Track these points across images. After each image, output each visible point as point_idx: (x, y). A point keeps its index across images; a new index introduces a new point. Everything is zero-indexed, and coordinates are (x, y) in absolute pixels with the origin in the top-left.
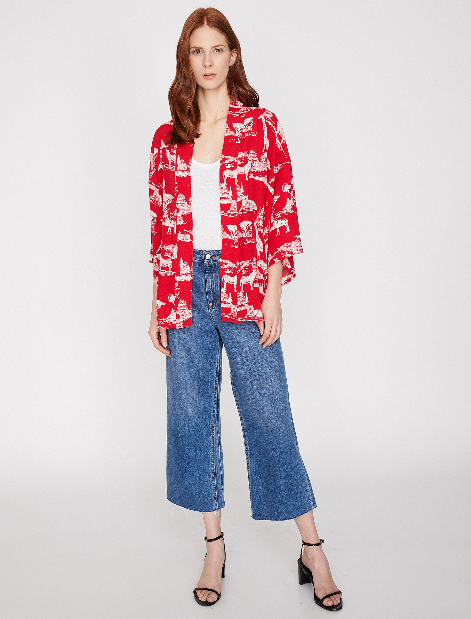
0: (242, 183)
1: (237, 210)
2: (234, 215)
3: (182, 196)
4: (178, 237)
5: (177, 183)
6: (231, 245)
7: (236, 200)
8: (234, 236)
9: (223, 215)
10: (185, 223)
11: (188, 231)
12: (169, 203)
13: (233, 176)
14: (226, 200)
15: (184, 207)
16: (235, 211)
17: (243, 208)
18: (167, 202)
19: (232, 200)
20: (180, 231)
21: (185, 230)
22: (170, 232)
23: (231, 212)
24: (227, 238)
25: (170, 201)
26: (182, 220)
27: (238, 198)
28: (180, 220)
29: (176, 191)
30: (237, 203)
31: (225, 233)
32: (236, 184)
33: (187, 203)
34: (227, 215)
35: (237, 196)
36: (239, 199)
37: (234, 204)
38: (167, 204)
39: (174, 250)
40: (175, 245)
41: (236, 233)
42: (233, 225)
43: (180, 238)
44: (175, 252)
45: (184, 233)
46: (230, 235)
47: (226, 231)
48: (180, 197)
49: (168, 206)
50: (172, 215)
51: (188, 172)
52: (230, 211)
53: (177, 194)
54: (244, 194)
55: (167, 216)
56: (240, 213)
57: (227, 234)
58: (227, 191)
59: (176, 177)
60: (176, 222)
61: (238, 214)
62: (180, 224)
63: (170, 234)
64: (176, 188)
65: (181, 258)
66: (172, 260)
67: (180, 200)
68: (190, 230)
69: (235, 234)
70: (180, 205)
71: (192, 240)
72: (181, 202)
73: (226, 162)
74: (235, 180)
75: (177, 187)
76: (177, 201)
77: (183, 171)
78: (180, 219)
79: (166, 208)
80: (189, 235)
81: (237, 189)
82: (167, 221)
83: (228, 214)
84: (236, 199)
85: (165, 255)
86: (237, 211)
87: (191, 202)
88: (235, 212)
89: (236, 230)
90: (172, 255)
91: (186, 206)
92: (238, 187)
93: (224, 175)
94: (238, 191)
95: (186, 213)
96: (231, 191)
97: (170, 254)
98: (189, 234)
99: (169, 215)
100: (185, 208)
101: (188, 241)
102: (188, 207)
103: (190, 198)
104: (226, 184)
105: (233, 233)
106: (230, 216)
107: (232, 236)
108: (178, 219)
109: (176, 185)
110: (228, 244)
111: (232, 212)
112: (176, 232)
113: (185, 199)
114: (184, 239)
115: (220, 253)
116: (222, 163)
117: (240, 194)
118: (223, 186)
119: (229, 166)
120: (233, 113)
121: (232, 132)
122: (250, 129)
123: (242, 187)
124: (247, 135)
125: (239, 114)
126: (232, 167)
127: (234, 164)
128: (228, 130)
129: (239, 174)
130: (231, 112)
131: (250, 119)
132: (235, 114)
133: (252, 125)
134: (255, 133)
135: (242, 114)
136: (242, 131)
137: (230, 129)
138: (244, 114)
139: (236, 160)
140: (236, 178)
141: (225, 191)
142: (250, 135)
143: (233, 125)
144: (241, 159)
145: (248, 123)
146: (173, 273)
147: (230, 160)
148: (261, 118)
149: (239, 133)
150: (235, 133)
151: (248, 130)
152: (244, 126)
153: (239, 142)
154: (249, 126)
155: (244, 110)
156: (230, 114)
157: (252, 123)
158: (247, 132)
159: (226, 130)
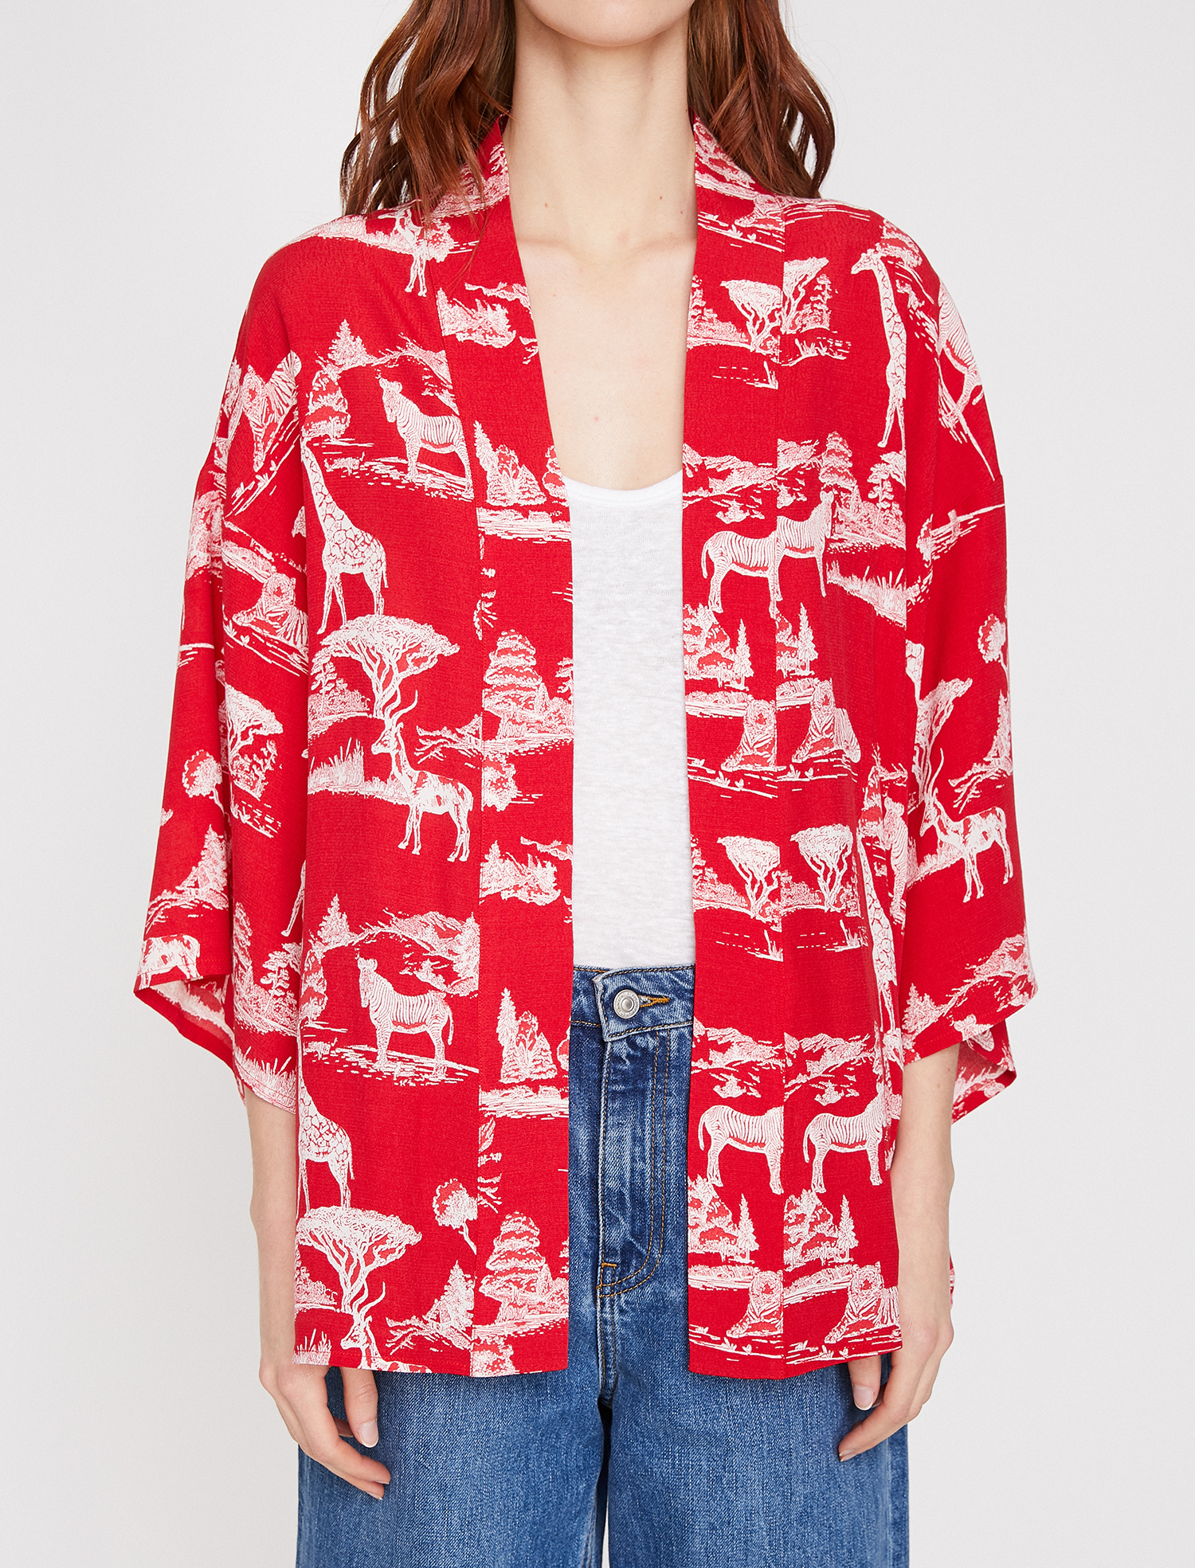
0: (804, 610)
1: (780, 756)
2: (760, 785)
3: (522, 646)
4: (482, 879)
5: (490, 573)
6: (745, 942)
7: (775, 697)
8: (764, 898)
9: (697, 778)
10: (525, 801)
11: (541, 848)
12: (412, 670)
13: (756, 568)
14: (719, 695)
15: (528, 713)
16: (765, 762)
17: (819, 753)
18: (402, 665)
19: (751, 697)
20: (495, 848)
21: (524, 841)
22: (417, 839)
23: (744, 767)
24: (725, 906)
25: (417, 662)
26: (512, 783)
27: (787, 688)
28: (499, 784)
29: (482, 614)
30: (780, 715)
31: (710, 880)
32: (773, 611)
33: (543, 689)
34: (721, 783)
35: (779, 678)
36: (787, 697)
37: (761, 720)
39: (456, 947)
40: (462, 919)
41: (776, 886)
42: (754, 841)
43: (494, 883)
44: (465, 958)
45: (521, 856)
46: (741, 891)
47: (715, 870)
48: (505, 651)
49: (407, 686)
50: (429, 744)
51: (555, 520)
52: (740, 758)
53: (492, 637)
54: (819, 670)
55: (399, 747)
56: (794, 777)
57: (720, 887)
58: (721, 648)
59: (487, 537)
60: (468, 794)
61: (782, 778)
62: (501, 807)
63: (416, 851)
64: (486, 600)
65: (506, 993)
66: (451, 1000)
67: (507, 671)
68: (556, 843)
69: (768, 890)
70: (502, 693)
71: (570, 898)
72: (510, 679)
73: (718, 487)
74: (771, 588)
75: (490, 595)
76: (489, 672)
77: (522, 510)
78: (498, 775)
79: (393, 700)
80: (551, 869)
81: (778, 640)
82: (397, 774)
83: (726, 774)
84: (772, 696)
85: (406, 972)
86: (781, 764)
87: (567, 685)
88: (766, 769)
89: (774, 869)
90: (450, 976)
91: (537, 703)
92: (783, 627)
93: (709, 560)
94: (785, 648)
95: (534, 741)
96: (744, 649)
97: (426, 964)
98: (549, 864)
99: (411, 741)
100: (533, 715)
101: (543, 902)
102: (552, 709)
103: (567, 662)
104: (720, 610)
105: (754, 880)
106: (741, 786)
107: (753, 900)
108: (488, 775)
109: (487, 585)
110: (730, 938)
111: (750, 768)
112: (466, 848)
113: (534, 663)
114: (516, 888)
116: (694, 493)
117: (793, 669)
118: (705, 617)
119: (735, 514)
120: (721, 224)
121: (729, 327)
122: (821, 322)
123: (806, 633)
124: (808, 352)
125: (752, 230)
126: (753, 517)
127: (759, 501)
128: (702, 314)
129: (786, 559)
130: (714, 218)
131: (812, 266)
132: (734, 234)
133: (826, 299)
134: (845, 347)
135: (769, 234)
136: (777, 323)
137: (711, 310)
138: (777, 236)
139: (772, 482)
140: (772, 577)
141: (714, 648)
142: (824, 352)
143: (730, 292)
144: (790, 478)
145: (800, 289)
146: (464, 1071)
147: (736, 481)
148: (868, 269)
149: (766, 333)
150: (742, 331)
151: (810, 327)
152: (785, 298)
153: (773, 384)
154: (815, 305)
155: (775, 215)
156: (711, 228)
157: (828, 287)
158: (809, 337)
159: (693, 312)
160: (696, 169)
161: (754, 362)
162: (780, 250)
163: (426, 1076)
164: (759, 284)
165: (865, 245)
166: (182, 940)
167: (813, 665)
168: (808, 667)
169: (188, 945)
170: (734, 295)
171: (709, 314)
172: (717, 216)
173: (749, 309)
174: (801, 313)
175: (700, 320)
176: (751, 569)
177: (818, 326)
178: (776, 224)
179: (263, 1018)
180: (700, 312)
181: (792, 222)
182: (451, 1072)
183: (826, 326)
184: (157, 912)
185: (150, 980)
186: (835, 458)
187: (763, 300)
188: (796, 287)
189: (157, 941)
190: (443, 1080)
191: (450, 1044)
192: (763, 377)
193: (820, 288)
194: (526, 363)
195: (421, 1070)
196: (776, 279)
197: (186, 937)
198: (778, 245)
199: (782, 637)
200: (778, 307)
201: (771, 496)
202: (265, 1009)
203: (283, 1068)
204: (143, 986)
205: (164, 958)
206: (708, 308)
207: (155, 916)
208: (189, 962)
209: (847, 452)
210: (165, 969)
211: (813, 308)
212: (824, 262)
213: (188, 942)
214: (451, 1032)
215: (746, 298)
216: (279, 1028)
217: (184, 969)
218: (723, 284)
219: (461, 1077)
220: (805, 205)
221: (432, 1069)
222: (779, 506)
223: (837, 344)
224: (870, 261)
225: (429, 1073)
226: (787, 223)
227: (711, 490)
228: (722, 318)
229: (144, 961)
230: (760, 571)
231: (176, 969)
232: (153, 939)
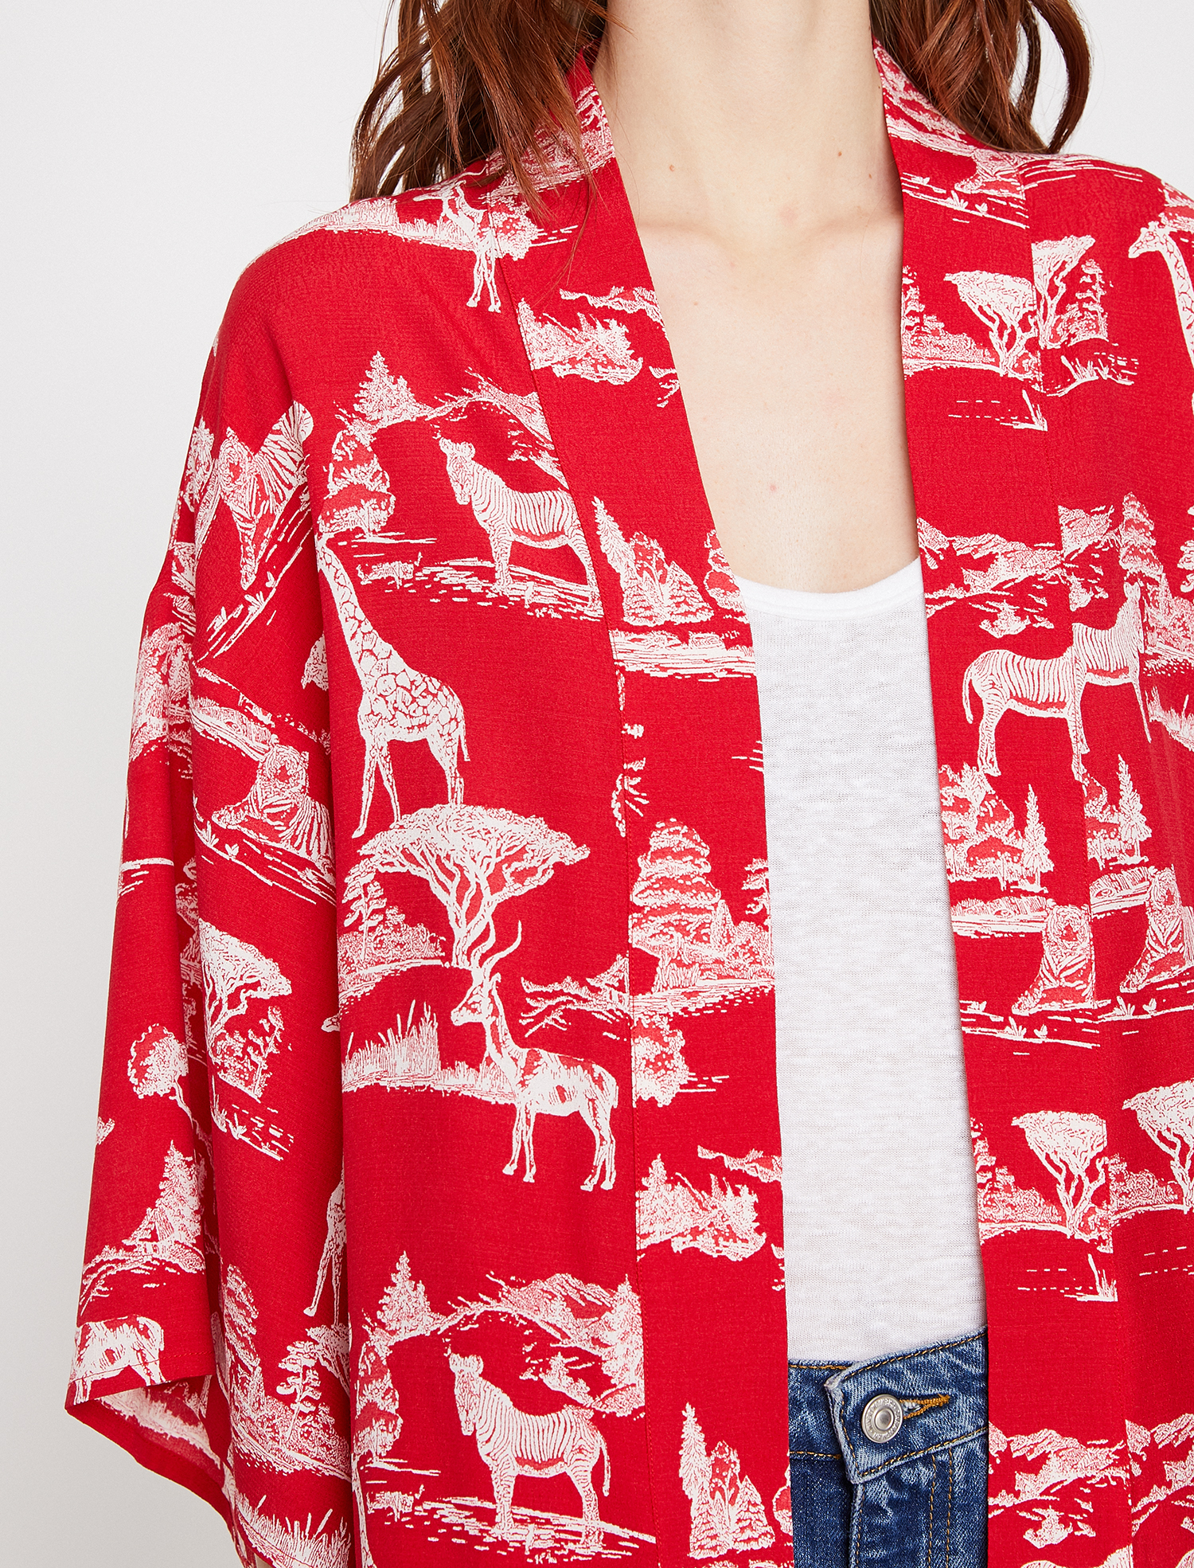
0: (1123, 767)
1: (1098, 985)
2: (1073, 1031)
3: (687, 844)
4: (639, 1219)
5: (637, 731)
6: (1061, 1280)
7: (1087, 900)
8: (1085, 1204)
9: (978, 1031)
10: (702, 1089)
11: (730, 1163)
12: (513, 889)
13: (1046, 705)
14: (1002, 903)
15: (701, 949)
16: (1077, 996)
17: (1165, 976)
18: (496, 881)
19: (1050, 902)
20: (658, 1167)
21: (704, 1153)
22: (530, 1157)
23: (1046, 1007)
24: (1028, 1226)
25: (520, 876)
26: (679, 1061)
27: (1102, 884)
28: (659, 1064)
29: (625, 795)
30: (1095, 924)
31: (1007, 1188)
32: (1078, 770)
33: (723, 910)
34: (1014, 1033)
35: (1093, 872)
36: (1106, 897)
37: (1069, 935)
38: (491, 901)
39: (607, 1337)
40: (611, 1285)
41: (1102, 1180)
42: (1066, 1115)
43: (659, 1227)
44: (619, 1350)
45: (699, 1177)
46: (1052, 1198)
47: (1011, 1171)
48: (662, 853)
49: (505, 915)
50: (542, 1005)
51: (729, 644)
52: (1039, 994)
53: (641, 830)
54: (1155, 852)
55: (495, 1012)
56: (1123, 1013)
57: (1021, 1197)
58: (1001, 830)
59: (630, 676)
60: (610, 1081)
61: (1106, 1018)
62: (664, 1100)
63: (529, 1177)
64: (631, 774)
65: (689, 1412)
66: (603, 1423)
67: (667, 883)
68: (754, 1154)
69: (1091, 1188)
70: (661, 920)
71: (780, 1244)
72: (670, 897)
73: (979, 583)
74: (1072, 735)
75: (637, 766)
76: (639, 887)
77: (682, 632)
78: (658, 1049)
79: (484, 936)
80: (748, 1198)
81: (1088, 814)
82: (495, 1056)
83: (1020, 1020)
84: (1081, 898)
85: (527, 1375)
86: (1099, 995)
87: (763, 900)
88: (1079, 1006)
89: (1099, 1155)
90: (598, 1382)
91: (715, 931)
92: (1094, 793)
93: (974, 695)
94: (1098, 826)
95: (712, 992)
96: (1036, 830)
97: (558, 1361)
98: (744, 1190)
99: (513, 1001)
100: (709, 952)
101: (737, 1252)
102: (739, 940)
103: (758, 864)
104: (995, 772)
105: (1069, 1178)
106: (1042, 1035)
107: (1069, 1210)
108: (642, 1049)
109: (633, 749)
110: (1039, 1278)
111: (1055, 1006)
112: (611, 1168)
113: (708, 869)
114: (695, 1232)
115: (975, 1362)
116: (941, 593)
117: (1114, 855)
118: (974, 784)
119: (1009, 623)
120: (936, 190)
121: (963, 340)
122: (1097, 330)
123: (1131, 800)
124: (1085, 375)
125: (979, 198)
126: (1036, 626)
127: (1043, 601)
128: (921, 324)
129: (1090, 689)
130: (924, 182)
131: (1071, 249)
132: (955, 204)
133: (1099, 296)
134: (1130, 366)
135: (1004, 203)
136: (1032, 334)
137: (934, 317)
138: (1016, 206)
139: (1058, 572)
140: (1072, 715)
141: (991, 830)
142: (1105, 374)
143: (960, 289)
144: (1083, 563)
145: (1057, 282)
146: (632, 1539)
147: (1005, 571)
148: (1153, 250)
149: (1019, 348)
150: (984, 346)
151: (1083, 336)
152: (1039, 296)
153: (1040, 424)
154: (1085, 305)
155: (1009, 176)
156: (921, 196)
157: (1099, 278)
158: (1083, 352)
159: (906, 322)
160: (885, 112)
161: (1008, 390)
162: (1023, 227)
163: (571, 1546)
164: (1000, 277)
165: (1143, 217)
166: (136, 1324)
167: (1145, 847)
168: (1138, 851)
169: (145, 1332)
170: (964, 294)
171: (932, 323)
172: (928, 179)
173: (990, 312)
174: (1065, 317)
175: (919, 332)
176: (1039, 707)
177: (1093, 335)
178: (1013, 189)
179: (284, 1449)
180: (917, 320)
181: (1034, 185)
182: (611, 1541)
183: (1103, 335)
184: (95, 1281)
185: (89, 1389)
186: (1135, 533)
187: (1009, 299)
188: (1051, 280)
189: (97, 1328)
190: (599, 1554)
191: (606, 1494)
192: (1024, 415)
193: (1088, 280)
194: (662, 405)
195: (563, 1536)
196: (1022, 268)
197: (142, 1320)
198: (1019, 219)
199: (1094, 809)
200: (1031, 309)
201: (1058, 594)
202: (287, 1435)
203: (320, 1529)
204: (80, 1399)
205: (109, 1353)
206: (929, 314)
207: (92, 1286)
208: (149, 1358)
209: (1147, 523)
210: (112, 1371)
211: (1082, 310)
212: (1088, 241)
213: (146, 1328)
214: (607, 1476)
215: (984, 297)
216: (310, 1464)
217: (140, 1371)
218: (948, 277)
219: (628, 1549)
220: (1047, 162)
221: (579, 1534)
222: (1073, 608)
223: (1120, 363)
224: (1154, 239)
225: (575, 1542)
226: (1027, 187)
227: (967, 588)
228: (952, 328)
229: (80, 1359)
230: (1054, 709)
231: (128, 1370)
232: (92, 1324)
